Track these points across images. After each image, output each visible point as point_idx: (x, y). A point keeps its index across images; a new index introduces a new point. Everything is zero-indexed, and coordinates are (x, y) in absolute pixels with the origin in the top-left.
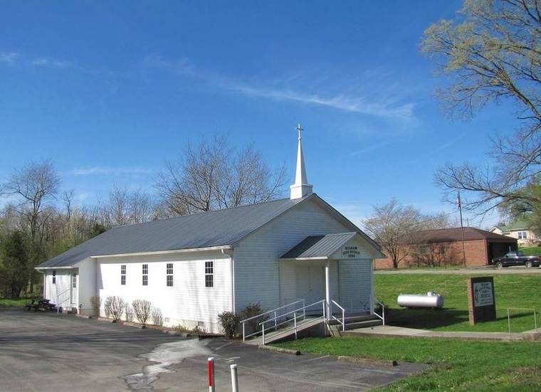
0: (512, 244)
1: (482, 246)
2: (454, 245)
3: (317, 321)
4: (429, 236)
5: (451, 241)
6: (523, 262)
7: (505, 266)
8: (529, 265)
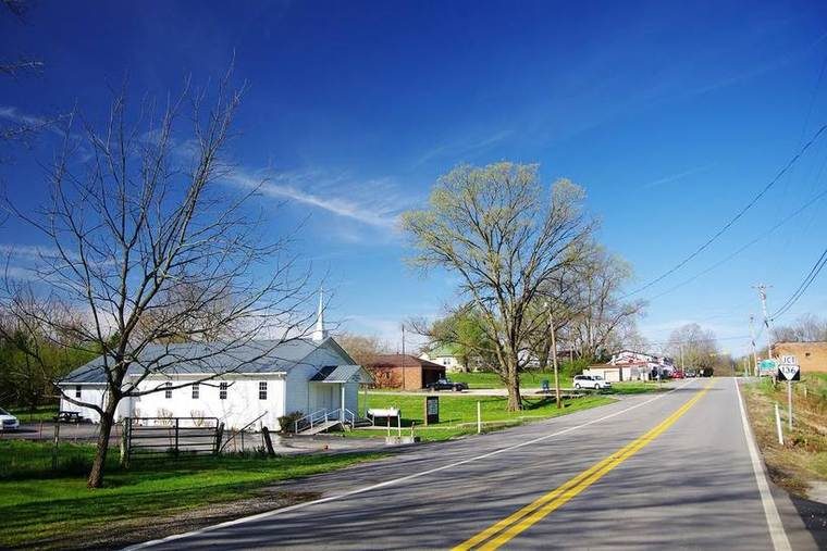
0: (441, 371)
1: (418, 371)
2: (394, 370)
3: (337, 422)
4: (374, 361)
5: (392, 366)
6: (449, 387)
7: (436, 390)
8: (455, 389)
